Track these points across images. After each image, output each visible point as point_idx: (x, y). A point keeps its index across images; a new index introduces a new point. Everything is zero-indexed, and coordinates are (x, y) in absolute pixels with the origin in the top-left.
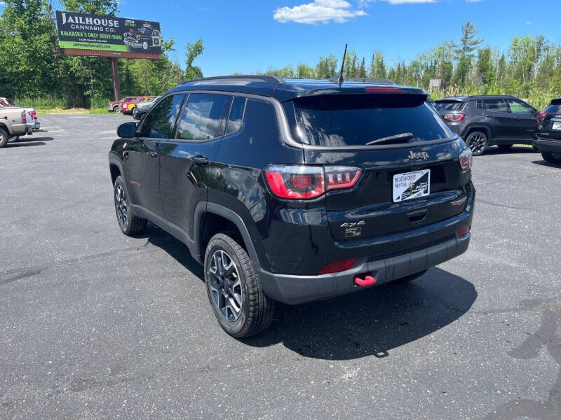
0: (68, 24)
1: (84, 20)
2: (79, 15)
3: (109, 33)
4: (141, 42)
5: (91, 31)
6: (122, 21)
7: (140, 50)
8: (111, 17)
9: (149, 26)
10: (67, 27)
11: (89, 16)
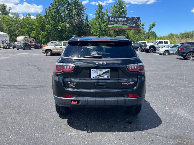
0: (111, 20)
1: (116, 19)
2: (114, 17)
3: (123, 22)
4: (133, 24)
5: (118, 22)
6: (128, 18)
7: (132, 27)
8: (125, 17)
9: (136, 19)
10: (111, 21)
11: (118, 17)
